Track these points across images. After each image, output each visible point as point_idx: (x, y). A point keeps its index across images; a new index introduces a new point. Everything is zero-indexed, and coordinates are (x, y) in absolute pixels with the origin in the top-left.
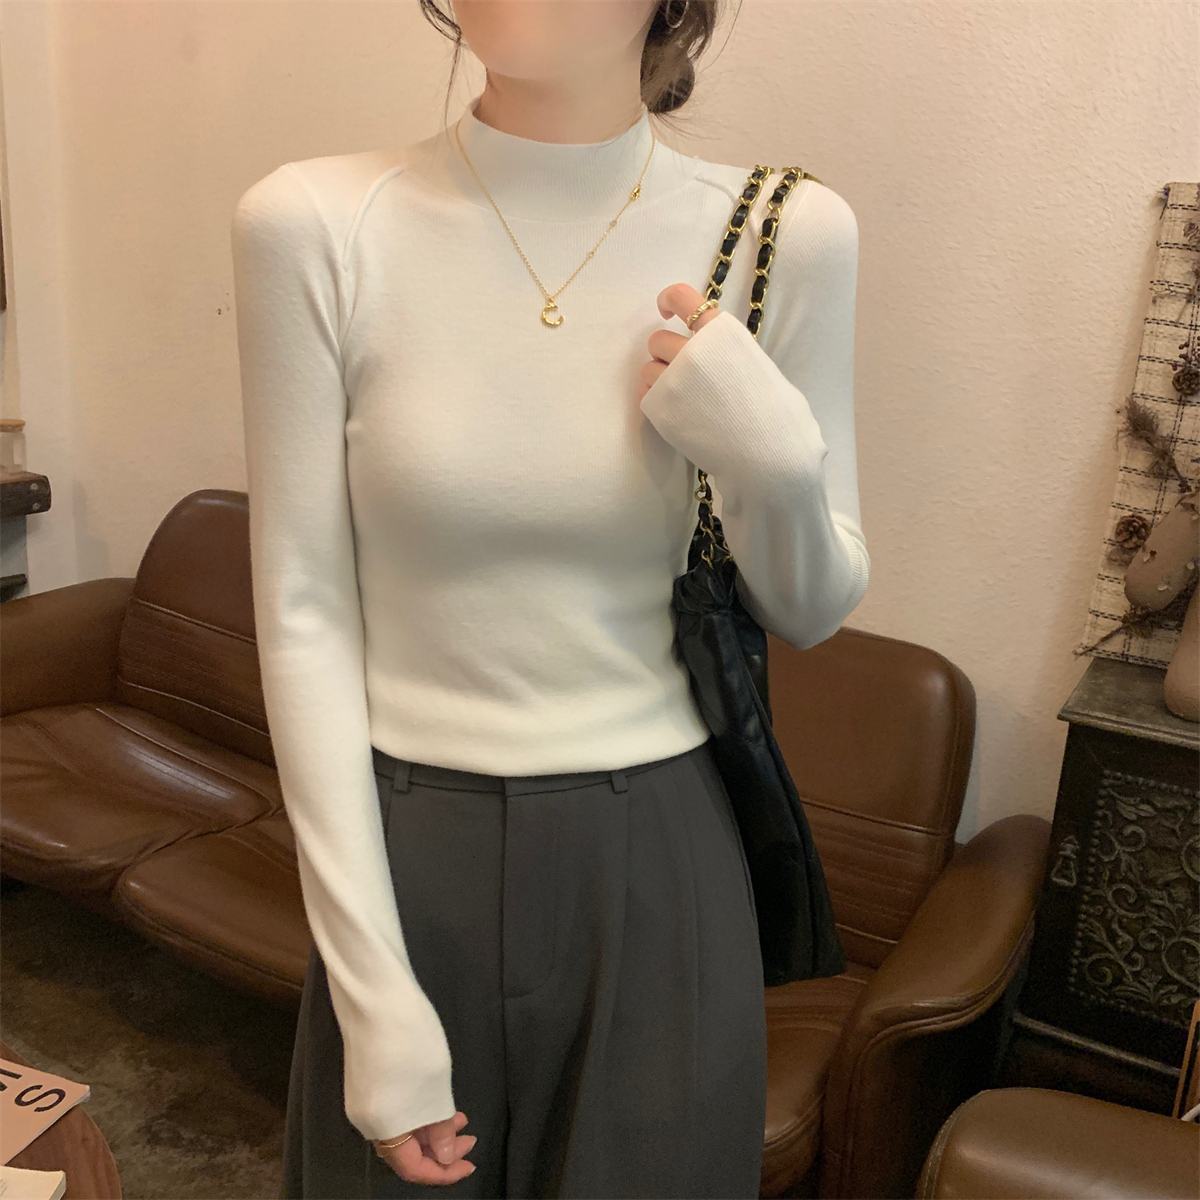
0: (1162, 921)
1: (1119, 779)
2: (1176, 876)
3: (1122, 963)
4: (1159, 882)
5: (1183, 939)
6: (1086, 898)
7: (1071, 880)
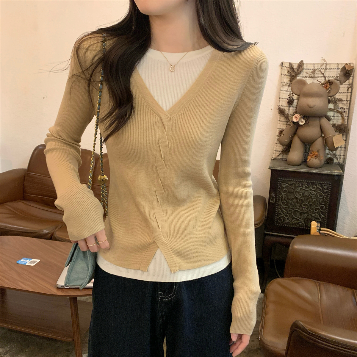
0: (292, 207)
1: (281, 180)
2: (293, 197)
3: (285, 217)
4: (291, 199)
5: (296, 210)
6: (277, 205)
7: (274, 201)
